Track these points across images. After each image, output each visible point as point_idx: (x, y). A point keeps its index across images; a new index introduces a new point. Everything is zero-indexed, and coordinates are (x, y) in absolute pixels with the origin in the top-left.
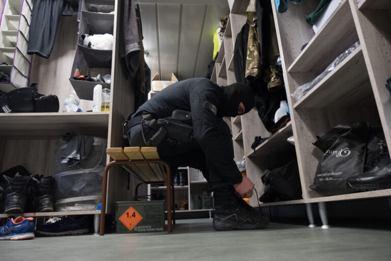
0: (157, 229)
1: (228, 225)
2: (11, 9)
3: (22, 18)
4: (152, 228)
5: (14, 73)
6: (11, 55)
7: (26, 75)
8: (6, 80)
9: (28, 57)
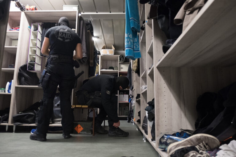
0: (89, 133)
1: (113, 135)
2: (33, 35)
3: (38, 40)
4: (87, 132)
5: (36, 65)
6: (34, 57)
7: (41, 64)
8: (33, 69)
9: (41, 56)
